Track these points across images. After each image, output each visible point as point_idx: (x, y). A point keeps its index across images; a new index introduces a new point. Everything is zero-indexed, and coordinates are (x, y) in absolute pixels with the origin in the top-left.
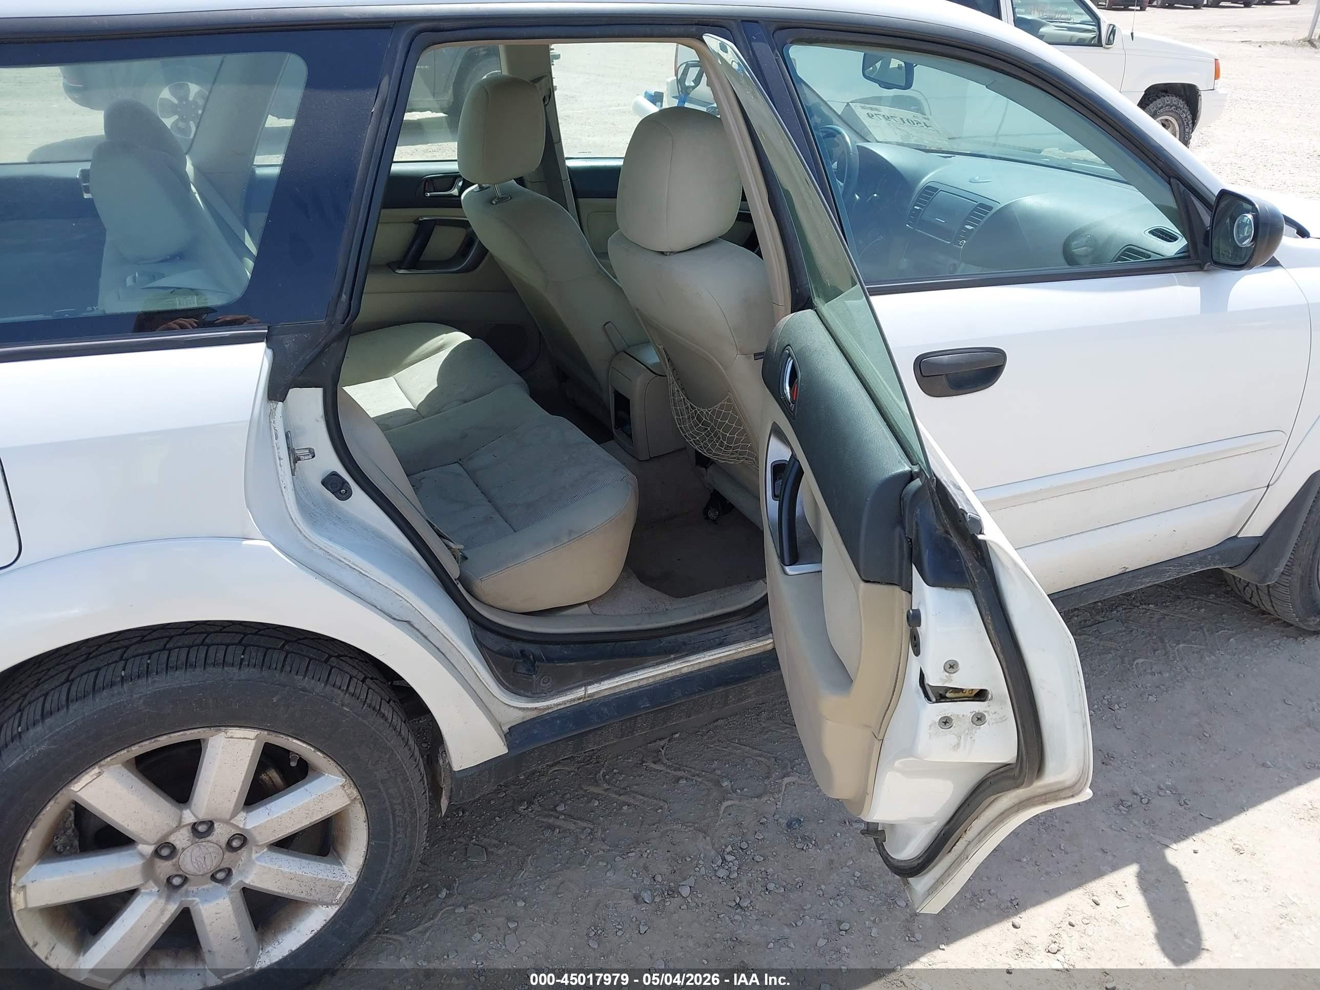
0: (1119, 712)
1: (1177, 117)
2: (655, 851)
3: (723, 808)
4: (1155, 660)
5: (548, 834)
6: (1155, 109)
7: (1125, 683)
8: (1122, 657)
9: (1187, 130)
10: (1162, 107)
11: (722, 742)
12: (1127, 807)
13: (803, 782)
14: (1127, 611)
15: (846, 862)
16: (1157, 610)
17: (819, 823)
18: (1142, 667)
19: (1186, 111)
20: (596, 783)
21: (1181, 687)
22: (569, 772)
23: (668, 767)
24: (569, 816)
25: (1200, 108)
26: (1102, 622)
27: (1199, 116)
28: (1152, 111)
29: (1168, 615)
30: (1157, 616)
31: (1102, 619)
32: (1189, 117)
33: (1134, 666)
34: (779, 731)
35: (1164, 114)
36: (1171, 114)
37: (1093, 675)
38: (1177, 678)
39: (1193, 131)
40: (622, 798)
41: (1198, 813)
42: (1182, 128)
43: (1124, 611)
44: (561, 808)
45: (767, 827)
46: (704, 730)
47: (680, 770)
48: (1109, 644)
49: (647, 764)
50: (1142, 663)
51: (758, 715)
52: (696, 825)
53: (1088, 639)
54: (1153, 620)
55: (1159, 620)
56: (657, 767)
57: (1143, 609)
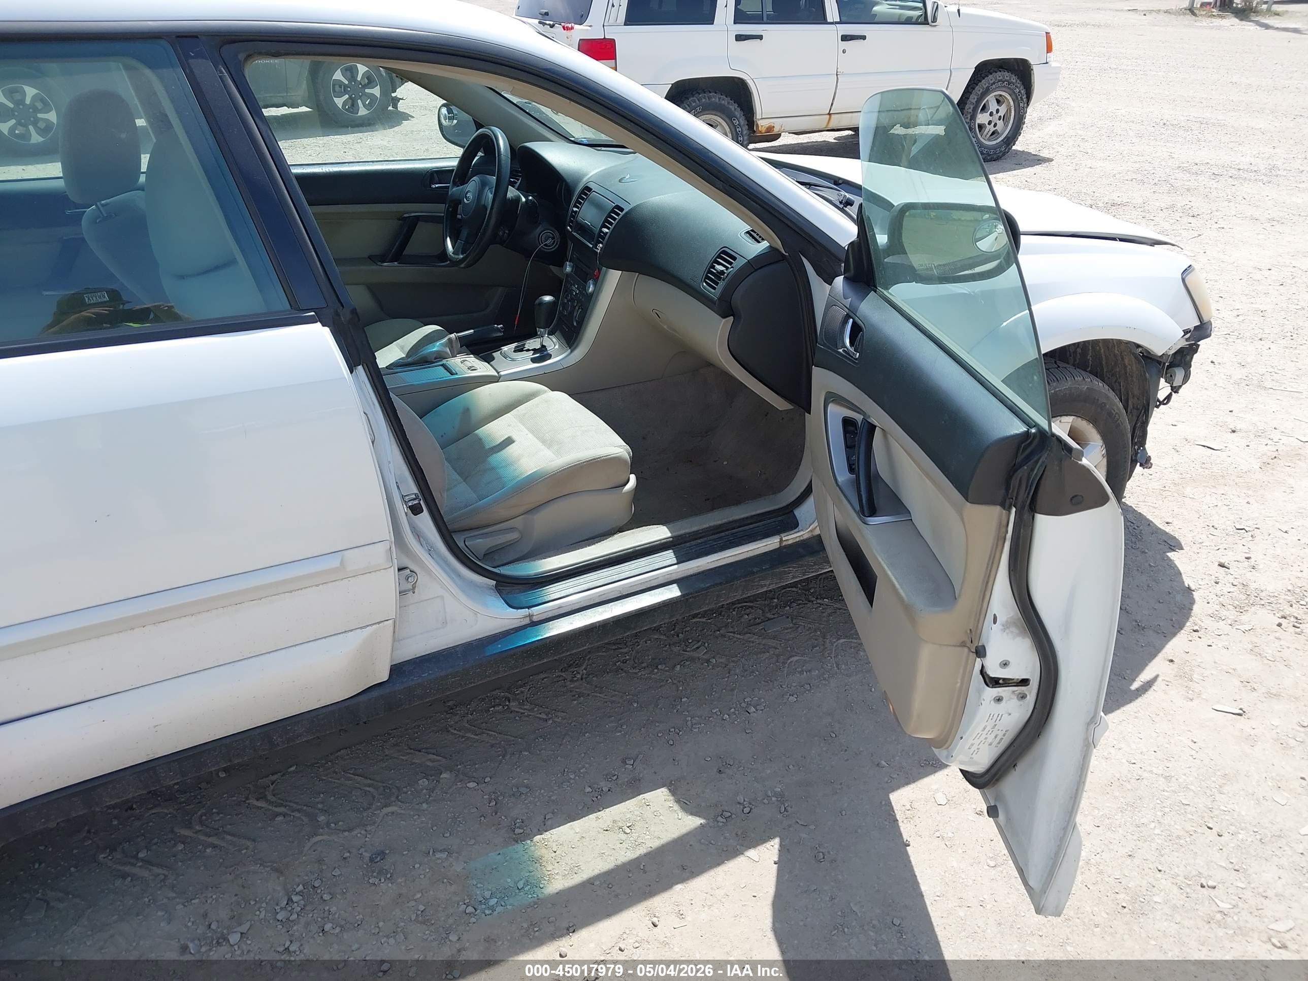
0: (755, 715)
1: (1011, 92)
2: (222, 896)
3: (309, 844)
4: (810, 658)
5: (118, 883)
6: (987, 85)
7: (771, 684)
8: (778, 656)
9: (1021, 105)
10: (994, 83)
11: (337, 774)
12: (726, 818)
13: (402, 812)
14: (801, 606)
15: (415, 895)
16: (832, 604)
17: (404, 855)
18: (794, 665)
19: (1019, 85)
20: (189, 826)
21: (825, 685)
22: (167, 814)
23: (271, 803)
24: (147, 862)
25: (1034, 83)
26: (772, 619)
27: (1033, 90)
28: (985, 87)
29: (840, 609)
30: (829, 611)
31: (772, 617)
32: (1022, 92)
33: (786, 665)
34: (401, 757)
35: (997, 89)
36: (1004, 89)
37: (742, 676)
38: (825, 676)
39: (1028, 105)
40: (210, 840)
41: (794, 821)
42: (1016, 103)
43: (797, 607)
44: (141, 855)
45: (348, 862)
46: (323, 762)
47: (281, 805)
48: (771, 643)
49: (251, 801)
50: (796, 661)
51: (384, 742)
52: (275, 865)
53: (752, 638)
54: (824, 615)
55: (829, 615)
56: (259, 804)
57: (817, 603)
